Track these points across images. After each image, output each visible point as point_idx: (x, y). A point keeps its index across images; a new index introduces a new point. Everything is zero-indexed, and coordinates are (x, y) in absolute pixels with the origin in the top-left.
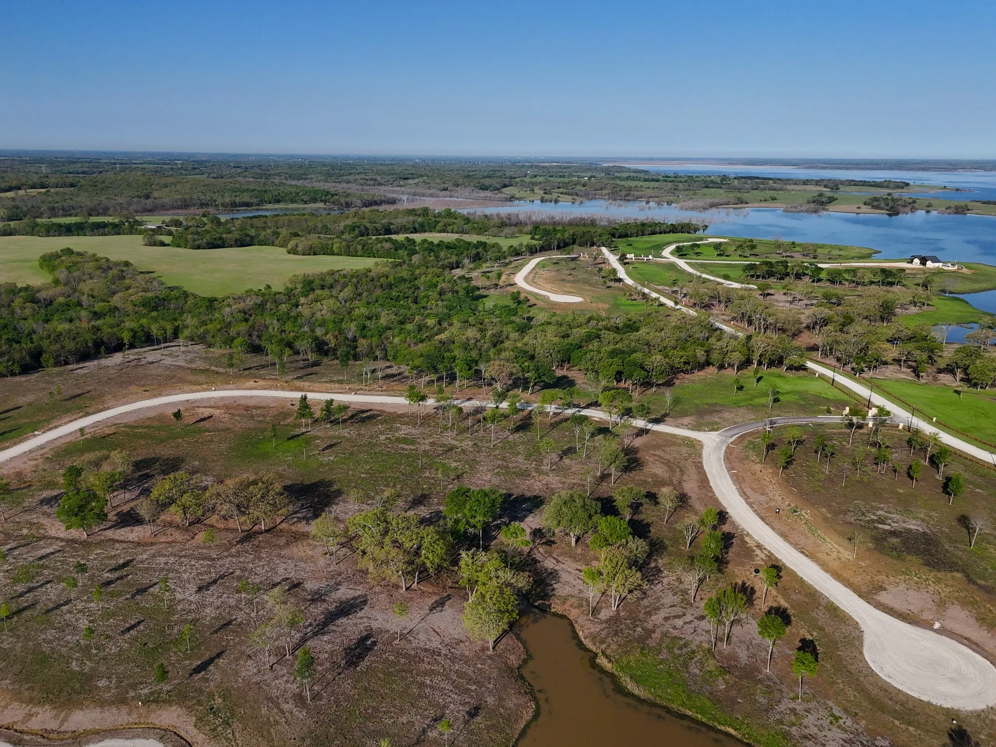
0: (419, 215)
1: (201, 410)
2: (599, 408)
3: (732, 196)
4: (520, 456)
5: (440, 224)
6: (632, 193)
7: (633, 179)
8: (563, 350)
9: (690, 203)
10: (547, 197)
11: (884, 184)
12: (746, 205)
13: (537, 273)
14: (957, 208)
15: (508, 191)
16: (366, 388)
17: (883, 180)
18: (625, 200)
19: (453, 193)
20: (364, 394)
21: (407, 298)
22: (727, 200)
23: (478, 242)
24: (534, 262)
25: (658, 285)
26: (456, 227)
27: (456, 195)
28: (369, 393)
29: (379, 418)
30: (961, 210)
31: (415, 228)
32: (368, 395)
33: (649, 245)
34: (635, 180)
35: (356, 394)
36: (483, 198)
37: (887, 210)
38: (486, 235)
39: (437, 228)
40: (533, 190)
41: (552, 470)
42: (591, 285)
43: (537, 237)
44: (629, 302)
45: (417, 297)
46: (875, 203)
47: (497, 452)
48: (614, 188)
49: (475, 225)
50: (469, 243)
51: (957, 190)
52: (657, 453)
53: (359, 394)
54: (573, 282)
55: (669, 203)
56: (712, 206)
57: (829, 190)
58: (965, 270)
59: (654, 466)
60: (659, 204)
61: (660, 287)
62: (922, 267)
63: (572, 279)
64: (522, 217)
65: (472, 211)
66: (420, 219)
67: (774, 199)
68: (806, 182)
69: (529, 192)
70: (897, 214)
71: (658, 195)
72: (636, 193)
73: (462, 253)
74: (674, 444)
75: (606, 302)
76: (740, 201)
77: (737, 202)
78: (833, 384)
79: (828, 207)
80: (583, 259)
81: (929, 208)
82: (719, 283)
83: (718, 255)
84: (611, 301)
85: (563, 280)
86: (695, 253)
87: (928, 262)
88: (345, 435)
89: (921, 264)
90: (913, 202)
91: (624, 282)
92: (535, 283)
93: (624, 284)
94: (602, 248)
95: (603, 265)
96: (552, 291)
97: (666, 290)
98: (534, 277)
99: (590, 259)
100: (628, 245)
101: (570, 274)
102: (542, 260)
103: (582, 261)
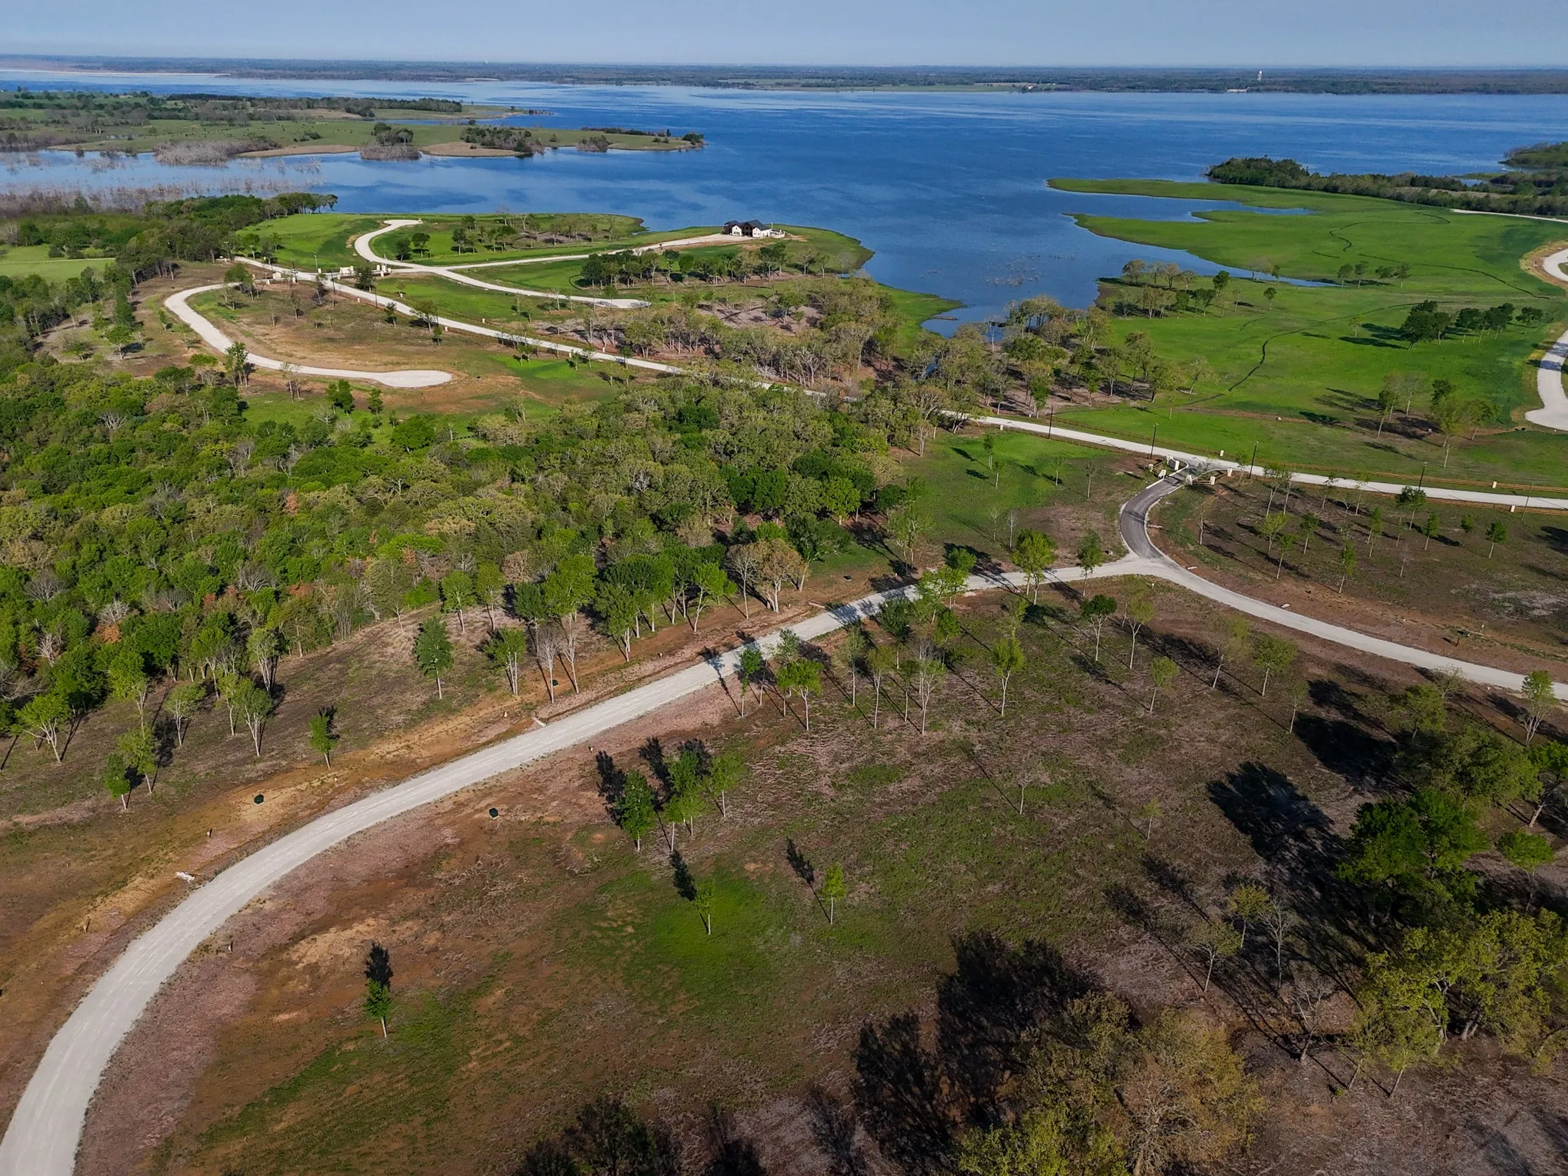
1: (315, 950)
3: (237, 137)
6: (17, 133)
9: (179, 151)
11: (433, 105)
13: (246, 334)
14: (594, 141)
17: (417, 99)
18: (12, 149)
20: (563, 714)
22: (245, 144)
24: (179, 307)
25: (508, 322)
29: (710, 751)
30: (602, 146)
32: (570, 712)
33: (316, 244)
35: (545, 721)
37: (514, 149)
42: (398, 340)
46: (479, 139)
51: (531, 112)
53: (553, 717)
54: (356, 339)
55: (131, 152)
56: (233, 154)
57: (358, 116)
58: (795, 238)
60: (109, 156)
61: (517, 326)
62: (746, 238)
63: (339, 334)
67: (316, 137)
68: (311, 103)
70: (531, 155)
72: (31, 134)
75: (498, 372)
76: (265, 144)
77: (263, 144)
78: (1048, 436)
79: (426, 149)
80: (265, 288)
81: (554, 144)
82: (587, 304)
83: (456, 249)
84: (500, 367)
85: (331, 340)
86: (416, 251)
87: (754, 231)
88: (757, 821)
89: (744, 234)
90: (528, 134)
91: (449, 329)
92: (290, 355)
93: (452, 330)
94: (240, 259)
95: (336, 297)
96: (356, 367)
97: (535, 329)
98: (259, 342)
99: (286, 287)
100: (277, 247)
101: (319, 325)
102: (191, 303)
103: (276, 293)
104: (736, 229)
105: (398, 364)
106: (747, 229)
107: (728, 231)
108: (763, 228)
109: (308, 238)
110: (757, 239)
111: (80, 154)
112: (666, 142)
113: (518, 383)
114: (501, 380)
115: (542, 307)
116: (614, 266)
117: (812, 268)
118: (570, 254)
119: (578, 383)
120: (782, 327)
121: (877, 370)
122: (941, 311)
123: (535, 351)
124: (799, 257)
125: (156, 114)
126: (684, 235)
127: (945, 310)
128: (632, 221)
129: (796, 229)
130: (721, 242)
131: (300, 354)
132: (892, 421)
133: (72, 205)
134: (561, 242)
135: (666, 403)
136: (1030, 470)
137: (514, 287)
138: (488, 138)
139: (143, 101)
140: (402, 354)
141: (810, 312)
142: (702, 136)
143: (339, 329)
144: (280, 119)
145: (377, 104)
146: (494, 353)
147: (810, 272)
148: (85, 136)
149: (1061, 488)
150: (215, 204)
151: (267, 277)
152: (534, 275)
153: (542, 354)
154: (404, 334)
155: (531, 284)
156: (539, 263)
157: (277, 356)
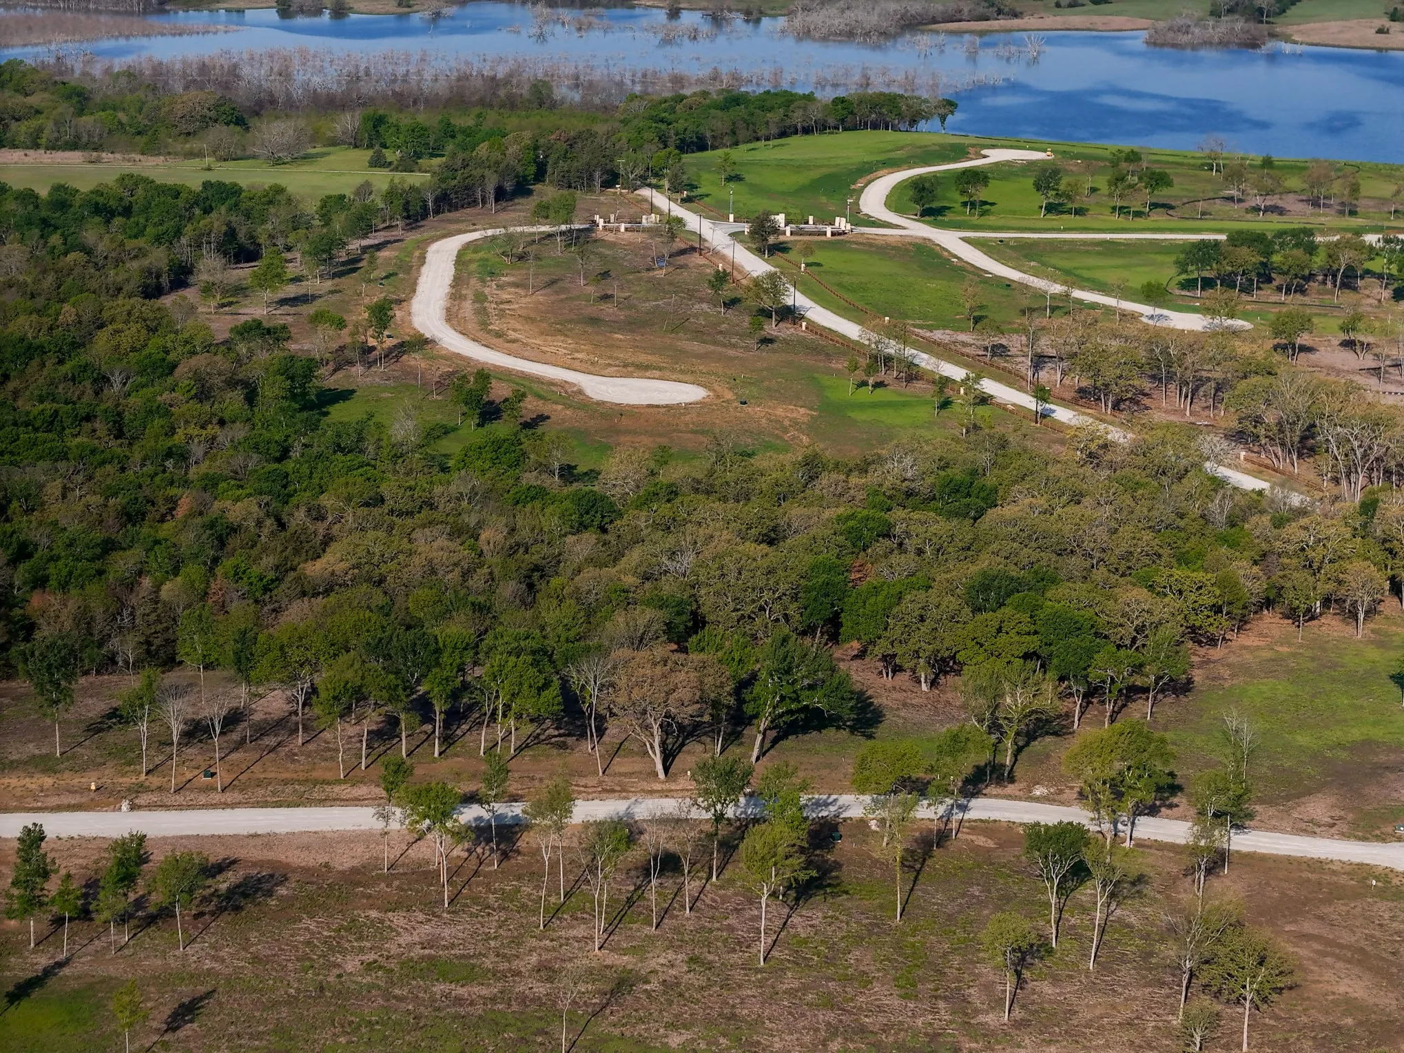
2: (1010, 789)
4: (877, 987)
8: (808, 590)
9: (825, 17)
12: (1016, 22)
13: (480, 298)
16: (155, 781)
20: (167, 807)
21: (88, 418)
24: (443, 253)
25: (931, 328)
26: (50, 126)
28: (179, 799)
29: (282, 891)
32: (180, 807)
35: (133, 807)
38: (191, 155)
41: (1020, 1024)
43: (392, 155)
44: (865, 394)
45: (119, 414)
47: (790, 981)
49: (122, 116)
50: (176, 192)
52: (1308, 927)
53: (151, 807)
54: (633, 325)
55: (751, 17)
59: (1328, 975)
60: (716, 18)
61: (938, 335)
63: (622, 315)
64: (255, 75)
73: (178, 233)
74: (1336, 893)
75: (793, 398)
77: (986, 9)
79: (1290, 30)
80: (610, 237)
82: (1125, 316)
83: (1041, 207)
85: (594, 321)
88: (208, 964)
91: (810, 323)
92: (499, 335)
93: (813, 327)
94: (646, 192)
95: (696, 259)
96: (577, 364)
97: (964, 344)
98: (482, 312)
99: (639, 238)
100: (729, 179)
101: (606, 297)
102: (467, 247)
103: (612, 245)
105: (647, 367)
111: (674, 14)
114: (779, 412)
123: (912, 374)
134: (1280, 211)
140: (677, 354)
143: (630, 307)
150: (734, 100)
151: (635, 221)
152: (1120, 261)
153: (919, 385)
154: (724, 327)
155: (1086, 274)
156: (1151, 242)
157: (480, 334)
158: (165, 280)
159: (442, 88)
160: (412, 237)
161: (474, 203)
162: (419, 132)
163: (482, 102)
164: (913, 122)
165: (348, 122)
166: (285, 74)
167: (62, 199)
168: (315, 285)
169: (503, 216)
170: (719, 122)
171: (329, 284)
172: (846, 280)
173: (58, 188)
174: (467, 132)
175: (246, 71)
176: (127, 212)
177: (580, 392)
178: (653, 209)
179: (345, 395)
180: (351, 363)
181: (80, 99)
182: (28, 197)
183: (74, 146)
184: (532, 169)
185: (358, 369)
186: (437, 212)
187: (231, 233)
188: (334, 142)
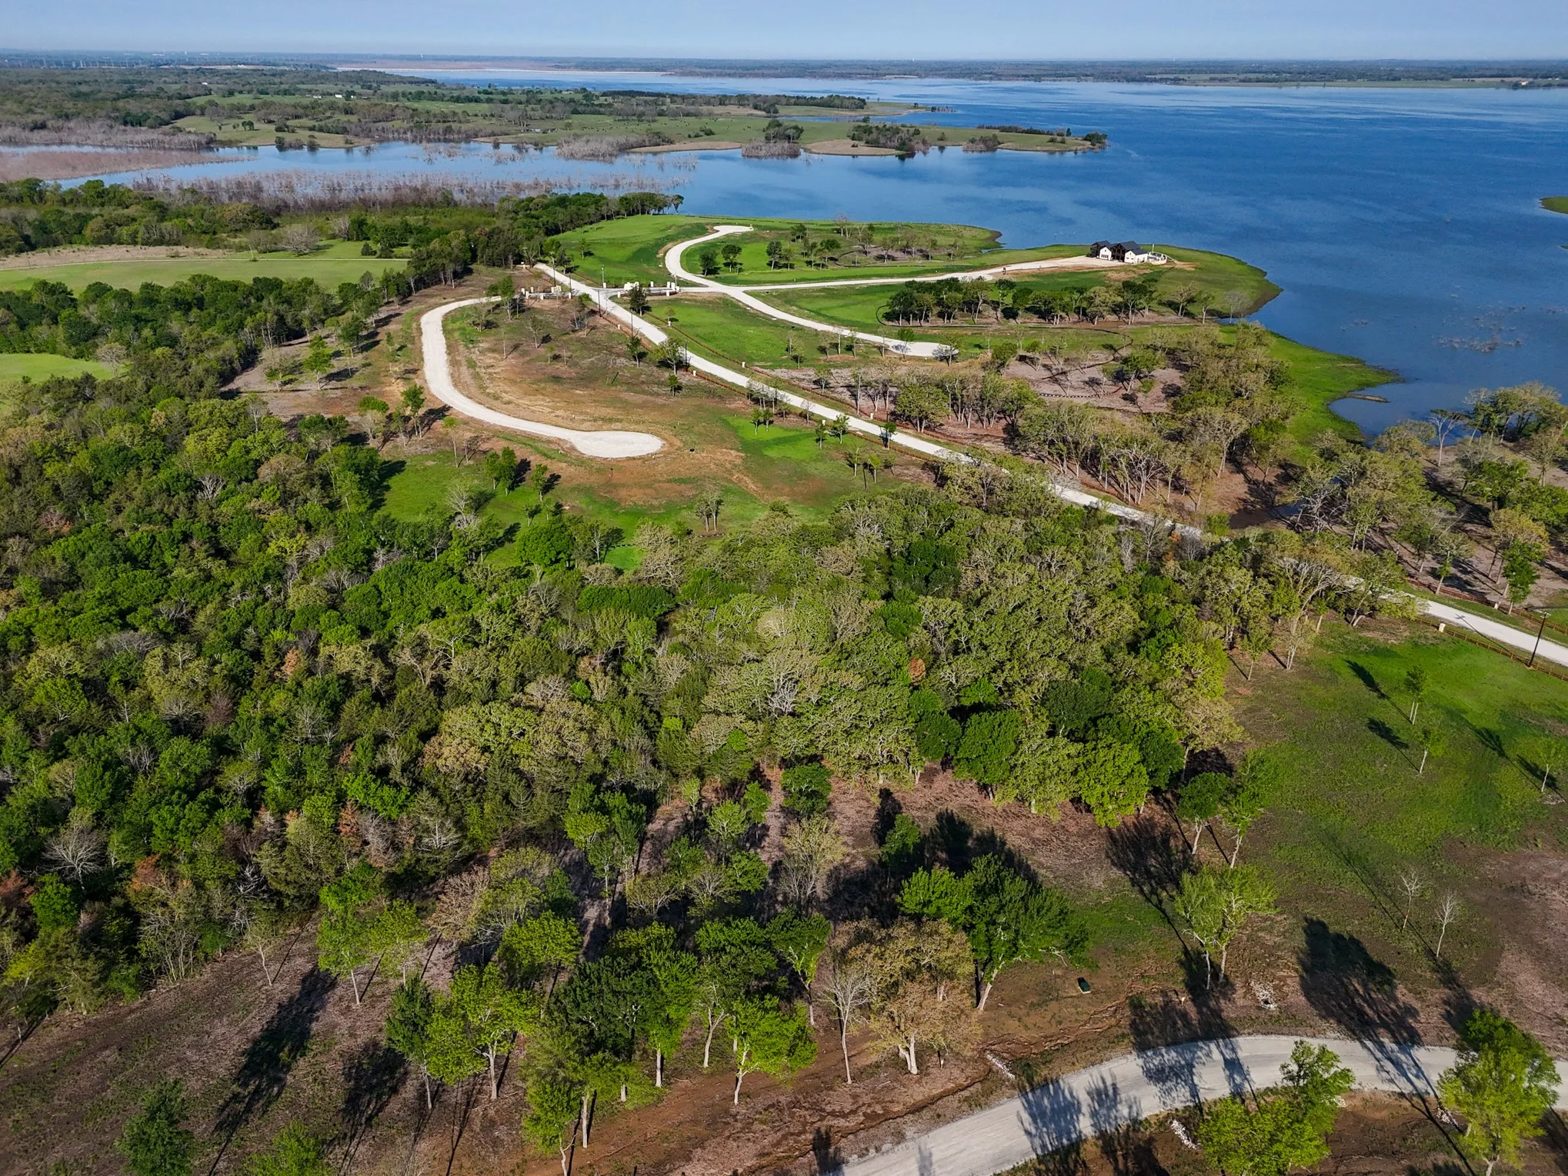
0: (19, 199)
3: (636, 131)
5: (92, 225)
6: (455, 126)
7: (433, 97)
9: (578, 146)
10: (288, 138)
11: (837, 102)
13: (472, 364)
14: (984, 140)
15: (195, 126)
17: (825, 96)
18: (446, 141)
19: (64, 135)
22: (640, 139)
23: (256, 280)
24: (432, 324)
25: (772, 368)
26: (142, 229)
27: (73, 139)
30: (991, 145)
31: (26, 239)
33: (628, 252)
34: (434, 100)
36: (143, 145)
37: (897, 148)
38: (241, 248)
39: (87, 232)
40: (251, 124)
42: (632, 385)
43: (375, 246)
44: (765, 432)
46: (865, 136)
48: (412, 117)
49: (190, 221)
50: (234, 287)
51: (933, 109)
54: (586, 379)
55: (539, 146)
56: (625, 149)
57: (763, 113)
58: (1179, 264)
60: (519, 148)
61: (782, 374)
62: (1116, 263)
63: (574, 373)
64: (272, 190)
65: (142, 180)
66: (32, 214)
67: (710, 133)
69: (241, 128)
70: (912, 155)
71: (504, 128)
72: (464, 127)
73: (241, 326)
75: (721, 441)
76: (661, 139)
77: (656, 140)
78: (1531, 660)
79: (809, 146)
80: (536, 305)
81: (942, 143)
82: (880, 349)
83: (770, 264)
84: (729, 435)
85: (556, 379)
86: (727, 265)
87: (1127, 255)
89: (1114, 257)
90: (917, 132)
91: (698, 370)
92: (496, 398)
93: (701, 375)
94: (541, 266)
95: (600, 321)
96: (560, 421)
97: (800, 380)
98: (476, 376)
99: (556, 304)
100: (586, 254)
101: (556, 358)
102: (447, 319)
103: (541, 311)
104: (1105, 252)
105: (611, 420)
106: (1119, 253)
107: (1095, 253)
108: (1138, 251)
109: (623, 244)
110: (1130, 265)
111: (497, 146)
112: (1063, 142)
113: (738, 461)
114: (718, 456)
115: (823, 350)
116: (929, 298)
117: (1191, 308)
118: (892, 276)
119: (811, 469)
120: (1125, 397)
121: (1248, 481)
122: (1363, 386)
123: (785, 412)
124: (1176, 291)
125: (580, 109)
126: (1044, 255)
127: (1369, 385)
128: (988, 235)
129: (1181, 252)
130: (1082, 267)
131: (506, 397)
132: (1245, 603)
133: (439, 199)
134: (894, 259)
135: (894, 531)
136: (1491, 740)
137: (808, 318)
138: (874, 135)
139: (579, 97)
140: (626, 406)
141: (1168, 375)
142: (1105, 136)
143: (576, 364)
144: (688, 115)
145: (784, 101)
146: (733, 412)
147: (1188, 314)
148: (512, 129)
149: (1551, 800)
150: (563, 201)
151: (546, 290)
152: (840, 302)
153: (792, 418)
154: (643, 377)
155: (829, 313)
156: (851, 287)
157: (483, 397)
158: (237, 365)
159: (387, 195)
160: (406, 310)
161: (439, 282)
162: (390, 231)
163: (414, 204)
164: (660, 209)
165: (342, 223)
166: (290, 188)
167: (150, 295)
168: (352, 360)
169: (461, 290)
170: (562, 215)
171: (358, 359)
172: (699, 331)
173: (147, 287)
174: (420, 231)
175: (265, 185)
176: (200, 303)
177: (573, 449)
178: (555, 282)
179: (397, 467)
180: (395, 434)
181: (163, 211)
182: (124, 296)
183: (160, 242)
184: (469, 255)
185: (402, 439)
186: (417, 290)
187: (281, 319)
188: (334, 237)
